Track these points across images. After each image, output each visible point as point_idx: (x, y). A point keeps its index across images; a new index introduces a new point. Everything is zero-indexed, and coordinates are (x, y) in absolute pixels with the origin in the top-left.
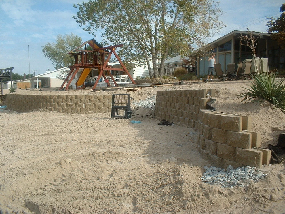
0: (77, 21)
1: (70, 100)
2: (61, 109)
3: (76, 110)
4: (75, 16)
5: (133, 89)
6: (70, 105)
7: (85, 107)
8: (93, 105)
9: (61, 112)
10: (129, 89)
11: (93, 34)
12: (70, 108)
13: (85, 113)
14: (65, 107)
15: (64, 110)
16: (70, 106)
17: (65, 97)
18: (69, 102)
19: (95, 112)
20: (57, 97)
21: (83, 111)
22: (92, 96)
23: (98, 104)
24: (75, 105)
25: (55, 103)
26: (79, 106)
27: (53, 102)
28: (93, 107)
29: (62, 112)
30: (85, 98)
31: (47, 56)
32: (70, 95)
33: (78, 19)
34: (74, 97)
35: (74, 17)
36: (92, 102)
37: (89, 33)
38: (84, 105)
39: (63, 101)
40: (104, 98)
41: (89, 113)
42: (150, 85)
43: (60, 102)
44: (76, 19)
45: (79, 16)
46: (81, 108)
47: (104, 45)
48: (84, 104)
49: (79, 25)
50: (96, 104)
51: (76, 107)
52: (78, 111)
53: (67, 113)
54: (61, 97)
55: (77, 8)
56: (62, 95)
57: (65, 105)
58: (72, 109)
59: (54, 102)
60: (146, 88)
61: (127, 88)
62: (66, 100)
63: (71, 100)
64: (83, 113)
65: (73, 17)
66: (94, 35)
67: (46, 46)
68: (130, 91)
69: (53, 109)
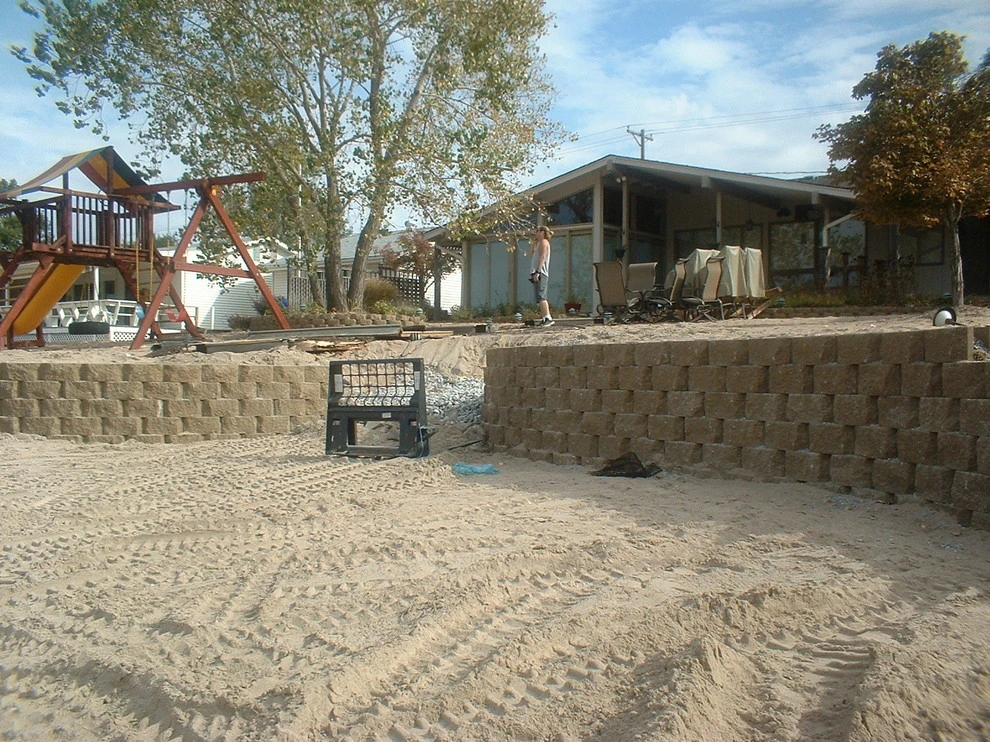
0: (29, 70)
1: (97, 387)
2: (57, 422)
3: (125, 425)
4: (24, 49)
5: (332, 343)
6: (97, 406)
7: (166, 413)
8: (200, 405)
9: (55, 438)
10: (322, 343)
11: (97, 131)
12: (99, 419)
13: (163, 439)
14: (77, 414)
15: (67, 428)
16: (98, 411)
17: (76, 373)
18: (94, 394)
19: (207, 437)
20: (35, 374)
21: (156, 432)
22: (193, 371)
23: (218, 401)
24: (120, 406)
25: (27, 397)
26: (140, 409)
27: (14, 395)
28: (199, 416)
29: (63, 438)
30: (166, 379)
32: (99, 366)
33: (36, 62)
34: (118, 373)
35: (19, 54)
36: (195, 393)
37: (79, 125)
38: (161, 408)
39: (68, 388)
40: (242, 379)
41: (184, 439)
42: (396, 332)
43: (54, 395)
44: (29, 61)
45: (40, 53)
46: (150, 418)
47: (147, 178)
48: (160, 404)
49: (38, 90)
50: (213, 404)
51: (125, 414)
52: (133, 432)
53: (86, 439)
54: (54, 373)
55: (36, 15)
56: (62, 365)
57: (77, 406)
58: (105, 422)
59: (21, 394)
60: (383, 344)
61: (314, 342)
62: (78, 386)
63: (103, 384)
64: (158, 440)
65: (13, 53)
66: (103, 133)
68: (323, 352)
69: (16, 425)
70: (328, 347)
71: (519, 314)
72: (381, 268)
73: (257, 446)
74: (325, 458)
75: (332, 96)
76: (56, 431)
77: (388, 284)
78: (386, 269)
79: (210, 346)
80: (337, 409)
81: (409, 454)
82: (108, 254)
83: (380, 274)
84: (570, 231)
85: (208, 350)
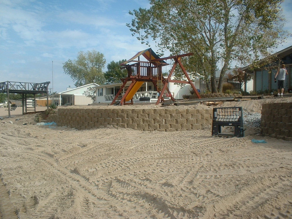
0: (130, 30)
1: (147, 115)
2: (136, 125)
3: (154, 126)
4: (129, 24)
5: (213, 103)
6: (147, 121)
7: (166, 123)
8: (175, 120)
9: (136, 130)
10: (210, 103)
11: (147, 44)
12: (147, 125)
13: (165, 130)
14: (142, 123)
15: (139, 127)
16: (147, 122)
17: (142, 111)
18: (146, 117)
19: (177, 130)
20: (131, 112)
21: (163, 128)
22: (173, 111)
23: (180, 120)
24: (153, 121)
25: (129, 118)
26: (158, 122)
27: (126, 117)
28: (175, 124)
29: (138, 130)
30: (166, 113)
31: (67, 73)
32: (148, 110)
33: (132, 27)
34: (153, 111)
35: (128, 25)
36: (174, 117)
37: (142, 43)
38: (164, 121)
39: (139, 116)
40: (187, 113)
41: (171, 131)
42: (233, 99)
43: (136, 118)
44: (130, 27)
45: (133, 25)
46: (161, 124)
47: (160, 56)
48: (164, 120)
49: (132, 34)
50: (179, 120)
51: (154, 123)
52: (157, 128)
53: (144, 130)
54: (136, 111)
55: (132, 14)
56: (138, 109)
57: (141, 121)
58: (149, 125)
59: (127, 117)
60: (229, 102)
61: (208, 102)
62: (142, 115)
63: (148, 114)
64: (163, 131)
65: (126, 25)
66: (149, 45)
67: (66, 63)
68: (211, 105)
69: (126, 126)
70: (212, 104)
71: (272, 93)
72: (228, 80)
73: (191, 133)
74: (211, 137)
75: (213, 29)
76: (136, 128)
77: (230, 85)
78: (229, 80)
79: (178, 104)
80: (215, 122)
81: (237, 136)
82: (150, 78)
83: (228, 81)
84: (290, 66)
85: (177, 105)
